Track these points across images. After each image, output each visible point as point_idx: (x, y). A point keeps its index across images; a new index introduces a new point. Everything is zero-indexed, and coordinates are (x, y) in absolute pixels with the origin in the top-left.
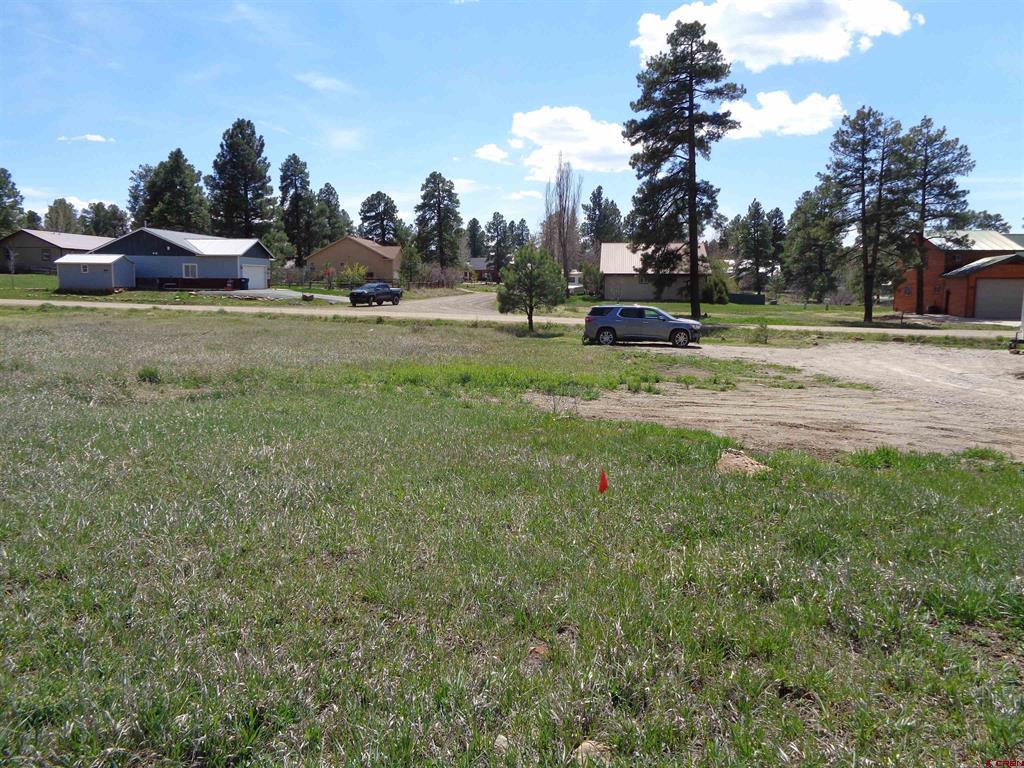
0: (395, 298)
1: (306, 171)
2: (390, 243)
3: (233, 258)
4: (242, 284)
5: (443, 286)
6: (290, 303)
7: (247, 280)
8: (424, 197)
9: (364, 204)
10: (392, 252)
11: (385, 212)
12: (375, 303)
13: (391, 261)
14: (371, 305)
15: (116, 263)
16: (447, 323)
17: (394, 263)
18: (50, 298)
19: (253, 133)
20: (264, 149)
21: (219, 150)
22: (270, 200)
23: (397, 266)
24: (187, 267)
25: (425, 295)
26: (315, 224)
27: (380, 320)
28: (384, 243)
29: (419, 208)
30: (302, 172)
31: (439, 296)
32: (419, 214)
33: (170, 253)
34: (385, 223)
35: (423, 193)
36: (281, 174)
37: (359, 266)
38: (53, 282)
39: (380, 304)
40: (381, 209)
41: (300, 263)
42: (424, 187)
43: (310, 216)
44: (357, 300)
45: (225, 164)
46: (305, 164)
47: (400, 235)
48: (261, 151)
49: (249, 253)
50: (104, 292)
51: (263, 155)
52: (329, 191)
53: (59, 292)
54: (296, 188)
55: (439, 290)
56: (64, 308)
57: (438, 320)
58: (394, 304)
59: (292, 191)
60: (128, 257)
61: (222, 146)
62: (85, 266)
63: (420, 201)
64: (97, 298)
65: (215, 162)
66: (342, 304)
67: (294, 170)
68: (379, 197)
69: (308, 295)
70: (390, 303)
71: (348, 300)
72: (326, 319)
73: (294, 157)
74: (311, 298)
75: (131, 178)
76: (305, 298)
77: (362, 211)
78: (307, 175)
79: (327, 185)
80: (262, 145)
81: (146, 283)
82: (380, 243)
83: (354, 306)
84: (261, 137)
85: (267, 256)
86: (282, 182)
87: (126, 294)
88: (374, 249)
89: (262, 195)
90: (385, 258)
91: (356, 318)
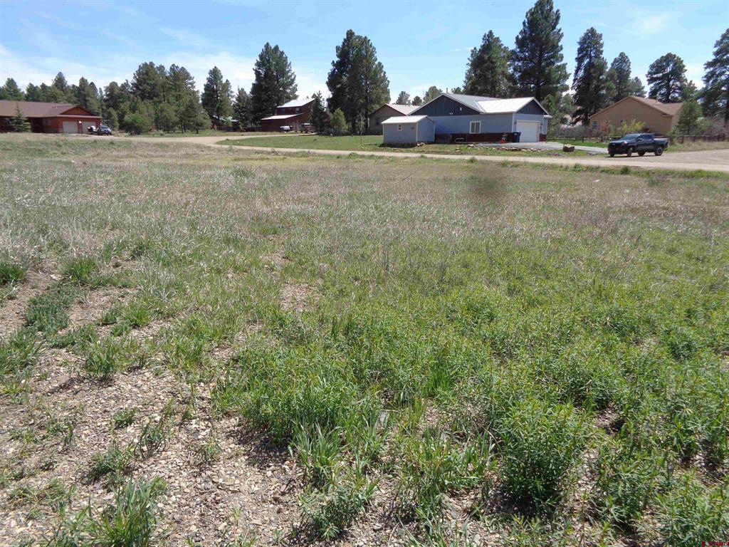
0: (658, 149)
1: (601, 42)
2: (675, 101)
3: (509, 115)
4: (514, 137)
5: (723, 140)
6: (550, 153)
7: (519, 134)
8: (717, 53)
9: (652, 67)
10: (673, 109)
11: (672, 72)
12: (636, 154)
13: (672, 116)
14: (629, 156)
15: (420, 122)
16: (709, 175)
17: (673, 118)
18: (374, 150)
19: (552, 8)
20: (560, 21)
21: (521, 27)
22: (559, 67)
23: (675, 121)
24: (473, 124)
25: (699, 147)
26: (603, 88)
27: (625, 171)
28: (667, 101)
29: (709, 65)
30: (597, 43)
31: (717, 149)
32: (708, 70)
33: (457, 113)
34: (671, 83)
35: (716, 49)
36: (579, 46)
37: (636, 122)
38: (380, 139)
39: (641, 154)
40: (669, 69)
41: (586, 122)
42: (718, 43)
43: (599, 81)
44: (615, 150)
45: (524, 38)
46: (601, 36)
47: (687, 91)
48: (556, 23)
49: (524, 110)
50: (409, 145)
51: (558, 27)
52: (622, 60)
53: (382, 145)
54: (591, 57)
55: (717, 144)
57: (700, 171)
58: (657, 155)
59: (586, 61)
60: (431, 118)
61: (524, 23)
62: (400, 125)
63: (711, 58)
64: (403, 149)
65: (517, 38)
66: (602, 154)
67: (590, 43)
68: (669, 58)
69: (569, 146)
70: (653, 154)
71: (606, 150)
72: (567, 168)
73: (592, 31)
74: (572, 149)
76: (566, 150)
77: (649, 73)
78: (602, 45)
79: (622, 55)
80: (558, 18)
81: (442, 138)
82: (664, 102)
83: (612, 156)
84: (558, 11)
85: (542, 112)
86: (579, 54)
87: (425, 147)
88: (656, 107)
89: (553, 63)
90: (665, 114)
91: (599, 167)
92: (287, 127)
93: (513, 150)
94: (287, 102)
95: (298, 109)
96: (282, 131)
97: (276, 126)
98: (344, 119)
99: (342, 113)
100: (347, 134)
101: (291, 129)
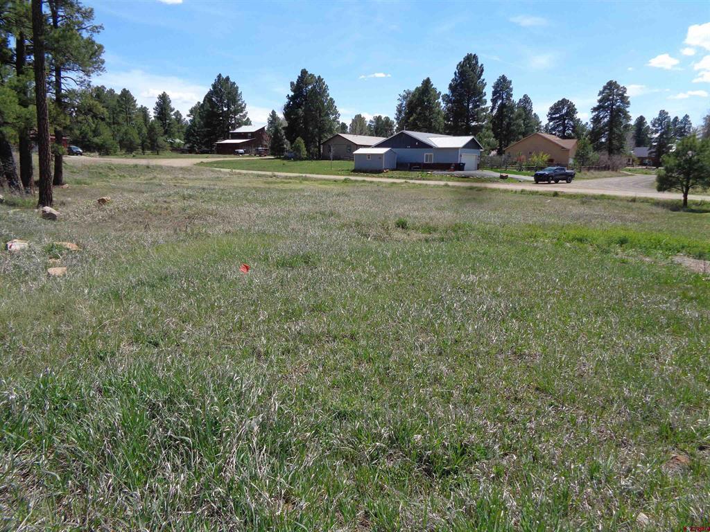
0: (568, 178)
1: (511, 86)
2: (569, 137)
3: (456, 149)
4: (460, 167)
5: (609, 169)
6: (492, 180)
7: (464, 164)
8: (600, 101)
9: (552, 108)
10: (569, 144)
11: (567, 114)
12: (553, 182)
13: (568, 150)
14: (549, 183)
15: (386, 153)
16: (614, 198)
17: (570, 151)
18: (349, 175)
19: (477, 62)
20: (483, 73)
21: (453, 76)
22: (484, 109)
23: (572, 154)
24: (427, 156)
25: (593, 176)
26: (514, 125)
27: (556, 194)
28: (564, 137)
29: (595, 109)
30: (508, 88)
31: (605, 177)
32: (594, 114)
33: (413, 146)
34: (566, 122)
35: (600, 97)
36: (493, 90)
37: (544, 154)
38: (351, 165)
39: (557, 182)
40: (564, 111)
41: (500, 153)
42: (601, 93)
43: (510, 119)
44: (539, 179)
45: (456, 85)
46: (511, 82)
47: (577, 129)
48: (481, 75)
49: (467, 146)
50: (377, 172)
51: (482, 78)
52: (526, 100)
53: (354, 171)
54: (503, 99)
55: (605, 173)
56: (356, 181)
57: (603, 195)
58: (568, 182)
59: (499, 102)
60: (393, 150)
61: (455, 73)
62: (369, 155)
63: (596, 104)
64: (374, 175)
65: (450, 85)
66: (528, 181)
67: (503, 86)
68: (564, 102)
69: (504, 175)
70: (565, 181)
71: (533, 179)
72: (516, 192)
73: (504, 78)
74: (506, 177)
75: (398, 99)
76: (502, 177)
77: (549, 114)
78: (511, 90)
79: (525, 96)
80: (482, 71)
81: (403, 166)
82: (561, 137)
83: (537, 183)
84: (482, 65)
85: (479, 147)
86: (493, 96)
87: (390, 173)
88: (557, 142)
89: (479, 106)
90: (563, 148)
91: (537, 192)
92: (241, 151)
93: (463, 177)
94: (238, 127)
95: (250, 135)
96: (238, 153)
97: (231, 149)
98: (304, 146)
99: (302, 141)
100: (306, 159)
101: (245, 152)
